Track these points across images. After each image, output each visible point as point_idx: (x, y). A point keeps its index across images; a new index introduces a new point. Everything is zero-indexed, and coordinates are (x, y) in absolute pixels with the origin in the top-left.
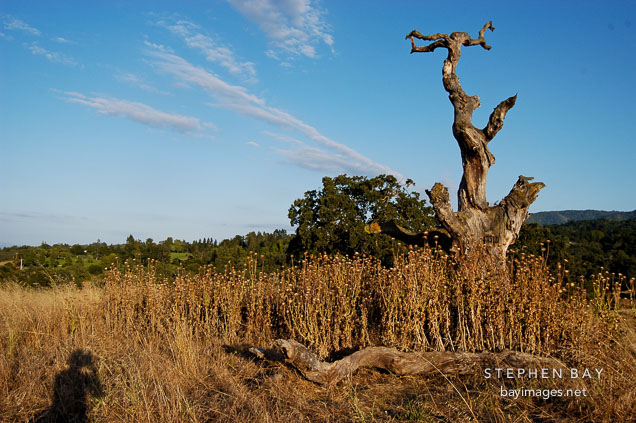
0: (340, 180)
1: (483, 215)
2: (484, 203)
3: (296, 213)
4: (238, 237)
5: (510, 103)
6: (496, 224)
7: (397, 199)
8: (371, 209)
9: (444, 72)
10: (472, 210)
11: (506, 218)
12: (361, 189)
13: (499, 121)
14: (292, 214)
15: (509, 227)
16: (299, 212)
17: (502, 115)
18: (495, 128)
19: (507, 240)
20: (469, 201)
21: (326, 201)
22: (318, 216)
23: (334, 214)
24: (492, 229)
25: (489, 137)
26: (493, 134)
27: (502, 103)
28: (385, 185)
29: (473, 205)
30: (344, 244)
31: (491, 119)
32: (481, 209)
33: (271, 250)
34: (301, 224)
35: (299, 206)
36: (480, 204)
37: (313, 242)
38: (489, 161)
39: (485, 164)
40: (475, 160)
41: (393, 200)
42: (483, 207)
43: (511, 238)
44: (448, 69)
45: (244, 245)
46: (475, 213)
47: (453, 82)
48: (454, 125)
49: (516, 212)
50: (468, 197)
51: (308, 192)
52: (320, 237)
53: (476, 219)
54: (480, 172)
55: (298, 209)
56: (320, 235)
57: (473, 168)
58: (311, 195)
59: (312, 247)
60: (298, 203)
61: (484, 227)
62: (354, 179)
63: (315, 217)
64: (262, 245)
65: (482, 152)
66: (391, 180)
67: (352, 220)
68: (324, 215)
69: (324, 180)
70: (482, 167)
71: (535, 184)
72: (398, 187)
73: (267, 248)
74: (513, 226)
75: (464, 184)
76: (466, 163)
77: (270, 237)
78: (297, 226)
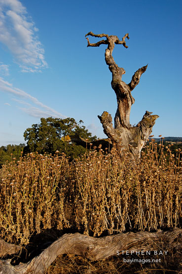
0: (49, 119)
1: (128, 132)
2: (129, 125)
3: (28, 134)
4: (3, 147)
5: (143, 70)
6: (136, 137)
7: (75, 129)
8: (63, 134)
9: (105, 55)
10: (123, 128)
11: (141, 133)
12: (58, 124)
13: (137, 79)
14: (25, 135)
15: (142, 138)
16: (29, 134)
17: (139, 76)
18: (135, 83)
19: (141, 145)
20: (121, 123)
21: (42, 129)
22: (38, 136)
23: (46, 135)
24: (133, 139)
25: (132, 88)
26: (134, 86)
27: (139, 69)
28: (70, 122)
29: (123, 125)
30: (50, 149)
31: (133, 78)
32: (127, 128)
33: (18, 152)
34: (29, 139)
35: (29, 131)
36: (127, 125)
37: (35, 148)
38: (132, 101)
39: (130, 103)
40: (124, 100)
41: (73, 129)
42: (128, 127)
43: (143, 144)
44: (108, 53)
45: (5, 151)
46: (125, 130)
47: (111, 60)
48: (112, 81)
49: (146, 130)
50: (120, 121)
51: (34, 125)
52: (39, 146)
53: (125, 134)
54: (127, 107)
55: (28, 132)
56: (38, 145)
57: (123, 104)
58: (35, 127)
59: (35, 151)
60: (28, 130)
61: (129, 138)
62: (56, 119)
63: (36, 137)
64: (14, 150)
65: (128, 96)
66: (73, 120)
67: (54, 138)
68: (41, 136)
69: (41, 119)
70: (128, 105)
71: (153, 116)
72: (76, 123)
73: (16, 152)
74: (145, 137)
75: (118, 114)
76: (119, 102)
77: (18, 147)
78: (27, 141)
